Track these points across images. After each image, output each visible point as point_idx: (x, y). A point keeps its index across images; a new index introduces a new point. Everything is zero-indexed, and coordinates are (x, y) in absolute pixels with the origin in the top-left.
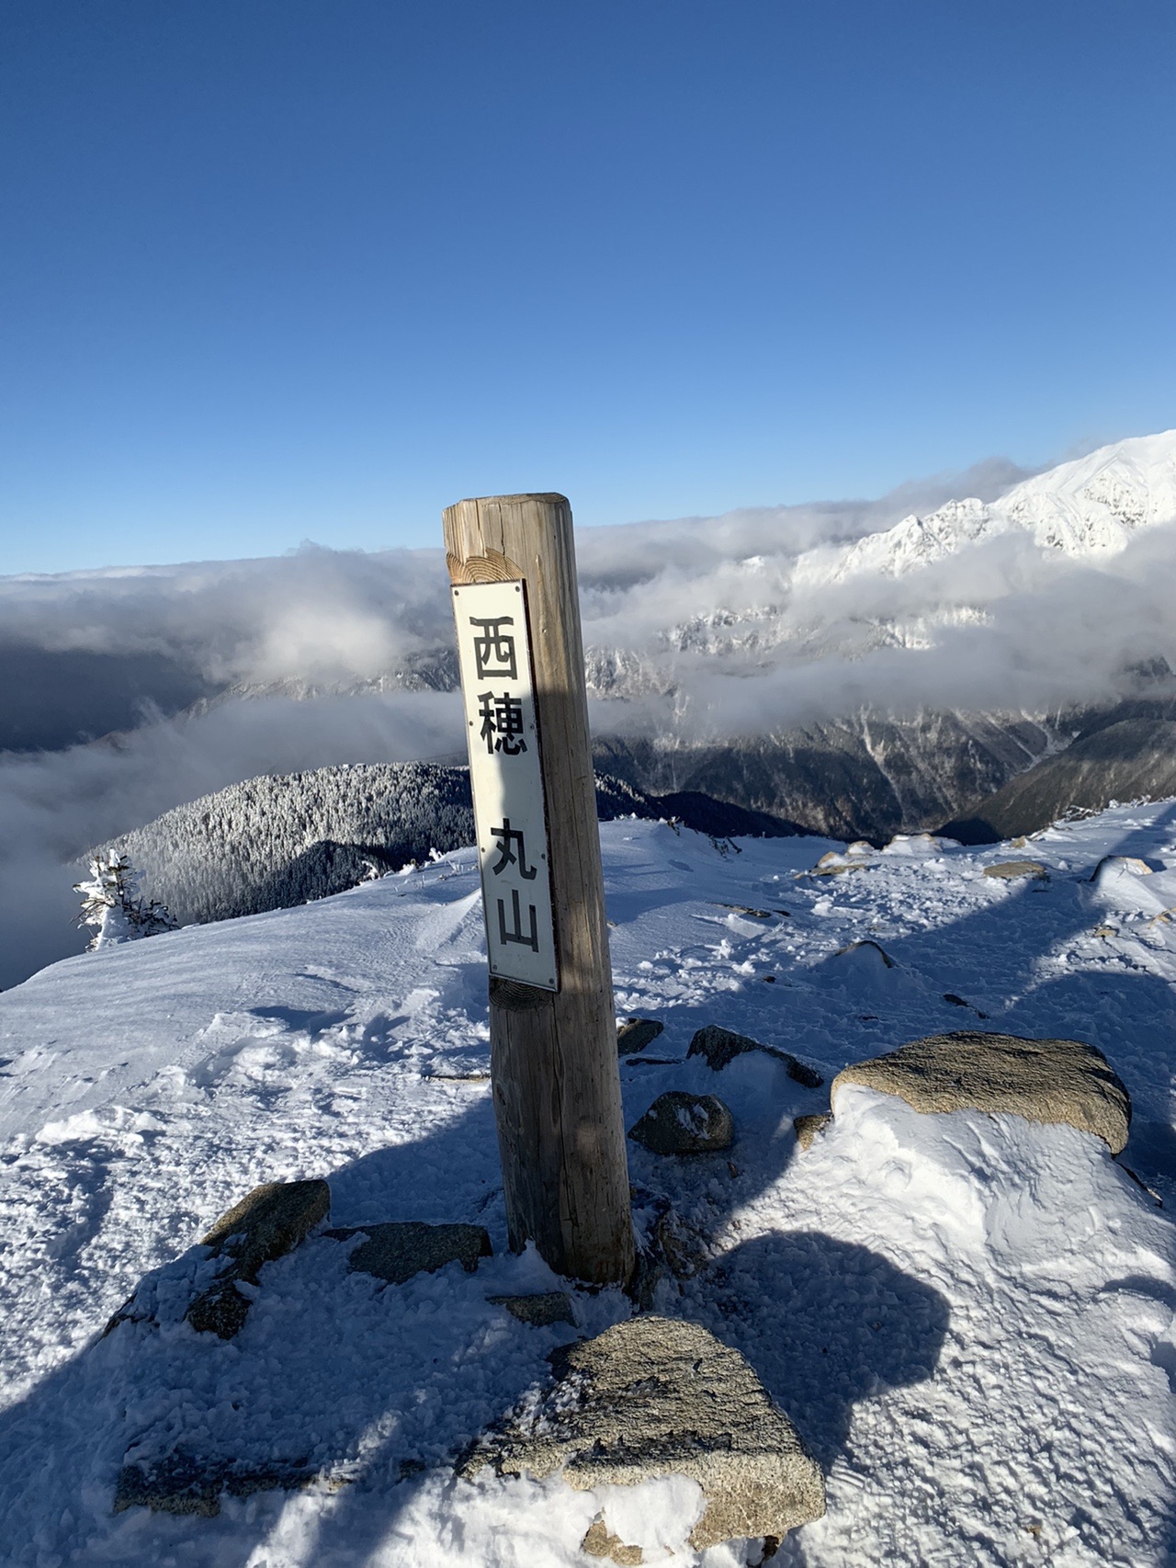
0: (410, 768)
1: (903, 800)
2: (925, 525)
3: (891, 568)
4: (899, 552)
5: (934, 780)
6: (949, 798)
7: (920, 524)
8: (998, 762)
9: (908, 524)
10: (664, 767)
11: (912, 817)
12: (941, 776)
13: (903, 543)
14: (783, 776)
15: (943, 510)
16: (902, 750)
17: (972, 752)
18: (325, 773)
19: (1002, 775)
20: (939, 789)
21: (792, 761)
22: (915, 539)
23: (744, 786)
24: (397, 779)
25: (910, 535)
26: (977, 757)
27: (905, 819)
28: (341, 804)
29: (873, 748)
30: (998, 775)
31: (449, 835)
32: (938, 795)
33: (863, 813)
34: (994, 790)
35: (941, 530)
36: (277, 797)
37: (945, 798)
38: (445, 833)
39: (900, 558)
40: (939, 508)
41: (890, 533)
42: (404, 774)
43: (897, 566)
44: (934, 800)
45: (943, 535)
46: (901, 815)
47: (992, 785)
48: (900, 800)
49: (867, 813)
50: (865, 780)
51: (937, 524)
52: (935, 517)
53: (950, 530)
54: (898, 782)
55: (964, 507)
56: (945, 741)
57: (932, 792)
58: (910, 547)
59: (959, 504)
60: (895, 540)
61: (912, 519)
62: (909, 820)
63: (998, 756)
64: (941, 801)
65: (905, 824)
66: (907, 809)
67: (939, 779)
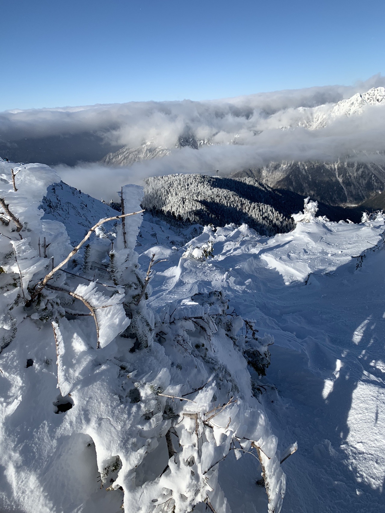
0: (199, 176)
1: (348, 194)
2: (363, 97)
3: (349, 112)
4: (353, 107)
5: (359, 188)
6: (364, 195)
7: (361, 96)
8: (382, 182)
9: (357, 96)
10: (266, 181)
11: (351, 200)
12: (361, 187)
13: (354, 103)
14: (307, 185)
15: (370, 91)
16: (349, 177)
17: (373, 179)
18: (171, 176)
19: (383, 188)
20: (361, 191)
21: (310, 180)
22: (359, 102)
23: (293, 188)
24: (195, 179)
25: (357, 100)
26: (375, 181)
27: (348, 201)
28: (179, 187)
29: (339, 177)
30: (382, 187)
31: (218, 197)
32: (360, 193)
33: (333, 199)
34: (380, 193)
35: (368, 99)
36: (157, 183)
37: (362, 194)
38: (217, 197)
39: (353, 109)
40: (368, 90)
41: (350, 100)
42: (197, 177)
43: (351, 112)
44: (359, 195)
45: (369, 100)
46: (347, 200)
47: (379, 191)
48: (347, 195)
49: (335, 198)
50: (335, 187)
51: (367, 96)
52: (367, 94)
53: (372, 99)
54: (346, 188)
55: (378, 90)
56: (364, 175)
57: (358, 192)
58: (357, 105)
59: (376, 89)
60: (351, 102)
61: (358, 95)
62: (349, 202)
63: (382, 181)
64: (361, 195)
65: (348, 203)
66: (349, 198)
67: (361, 188)
